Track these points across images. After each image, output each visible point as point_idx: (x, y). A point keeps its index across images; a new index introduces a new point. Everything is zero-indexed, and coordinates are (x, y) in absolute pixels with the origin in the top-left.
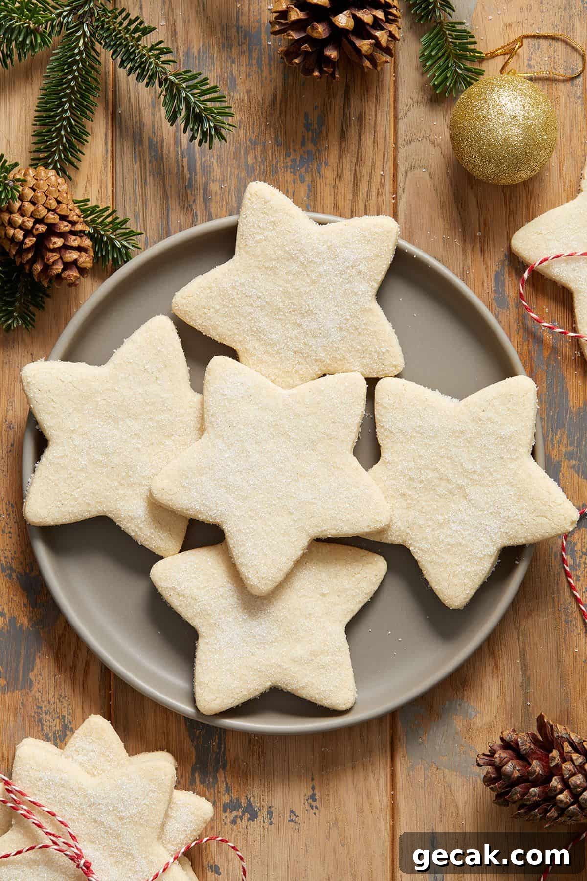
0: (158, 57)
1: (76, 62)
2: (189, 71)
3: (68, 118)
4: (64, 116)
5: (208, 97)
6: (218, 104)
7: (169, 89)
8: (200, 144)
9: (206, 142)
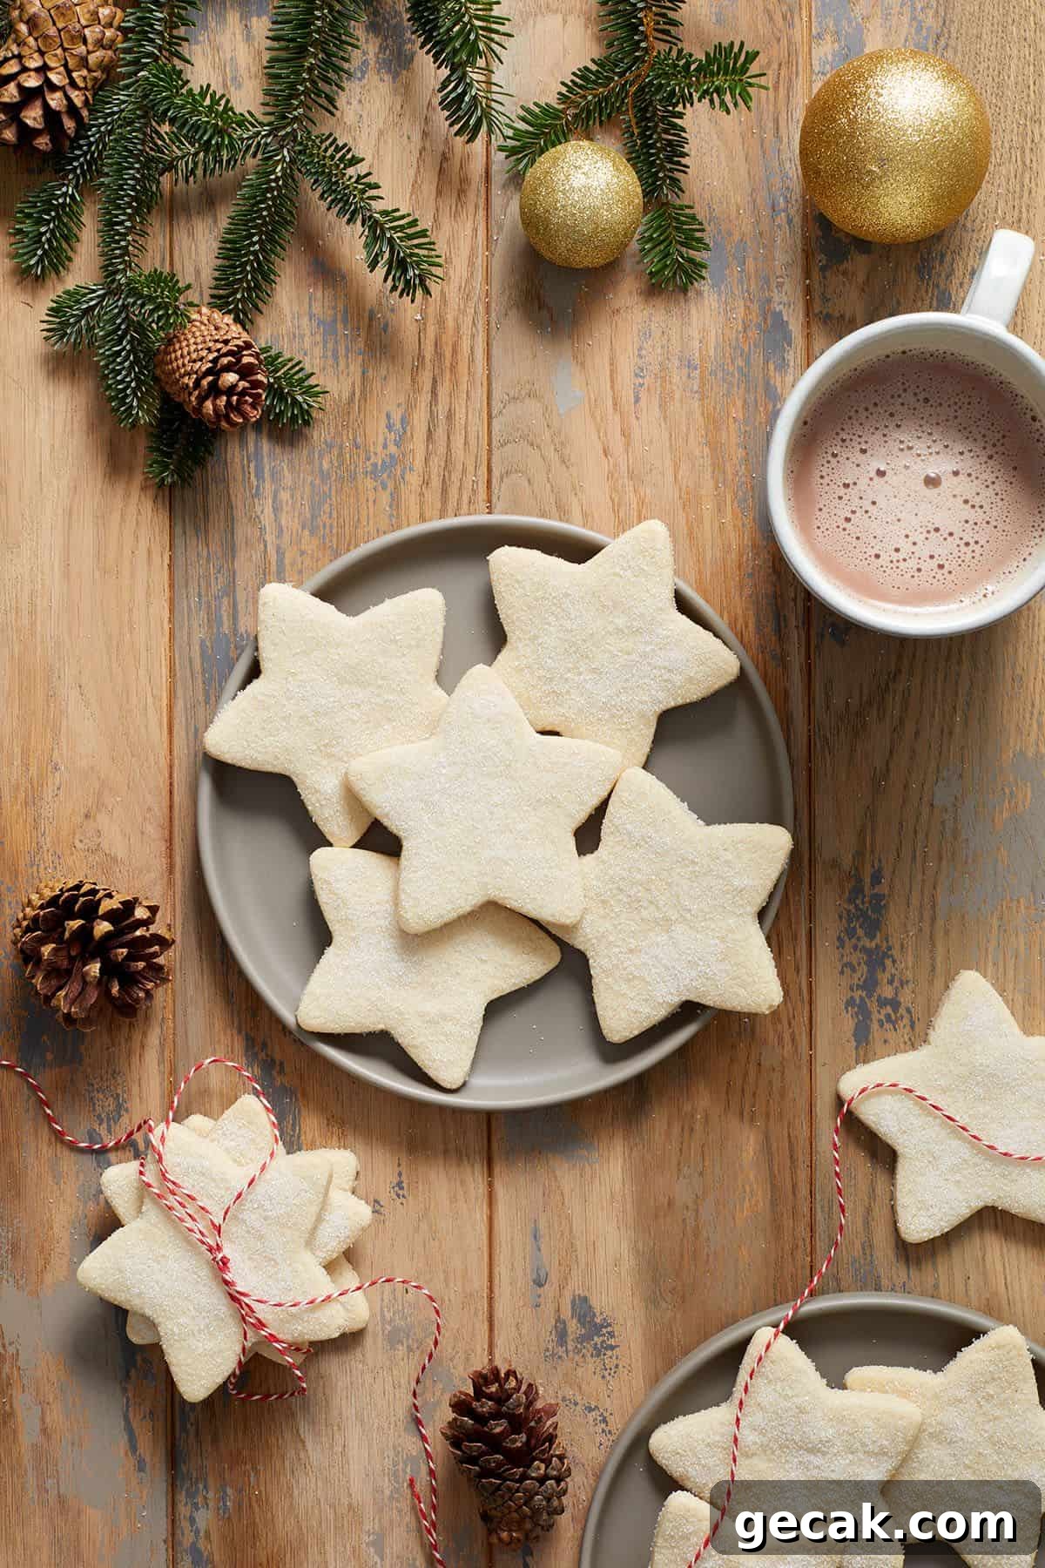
0: (363, 192)
1: (271, 190)
2: (397, 210)
3: (255, 253)
4: (252, 249)
5: (416, 242)
6: (425, 252)
7: (373, 228)
8: (401, 295)
9: (408, 295)
